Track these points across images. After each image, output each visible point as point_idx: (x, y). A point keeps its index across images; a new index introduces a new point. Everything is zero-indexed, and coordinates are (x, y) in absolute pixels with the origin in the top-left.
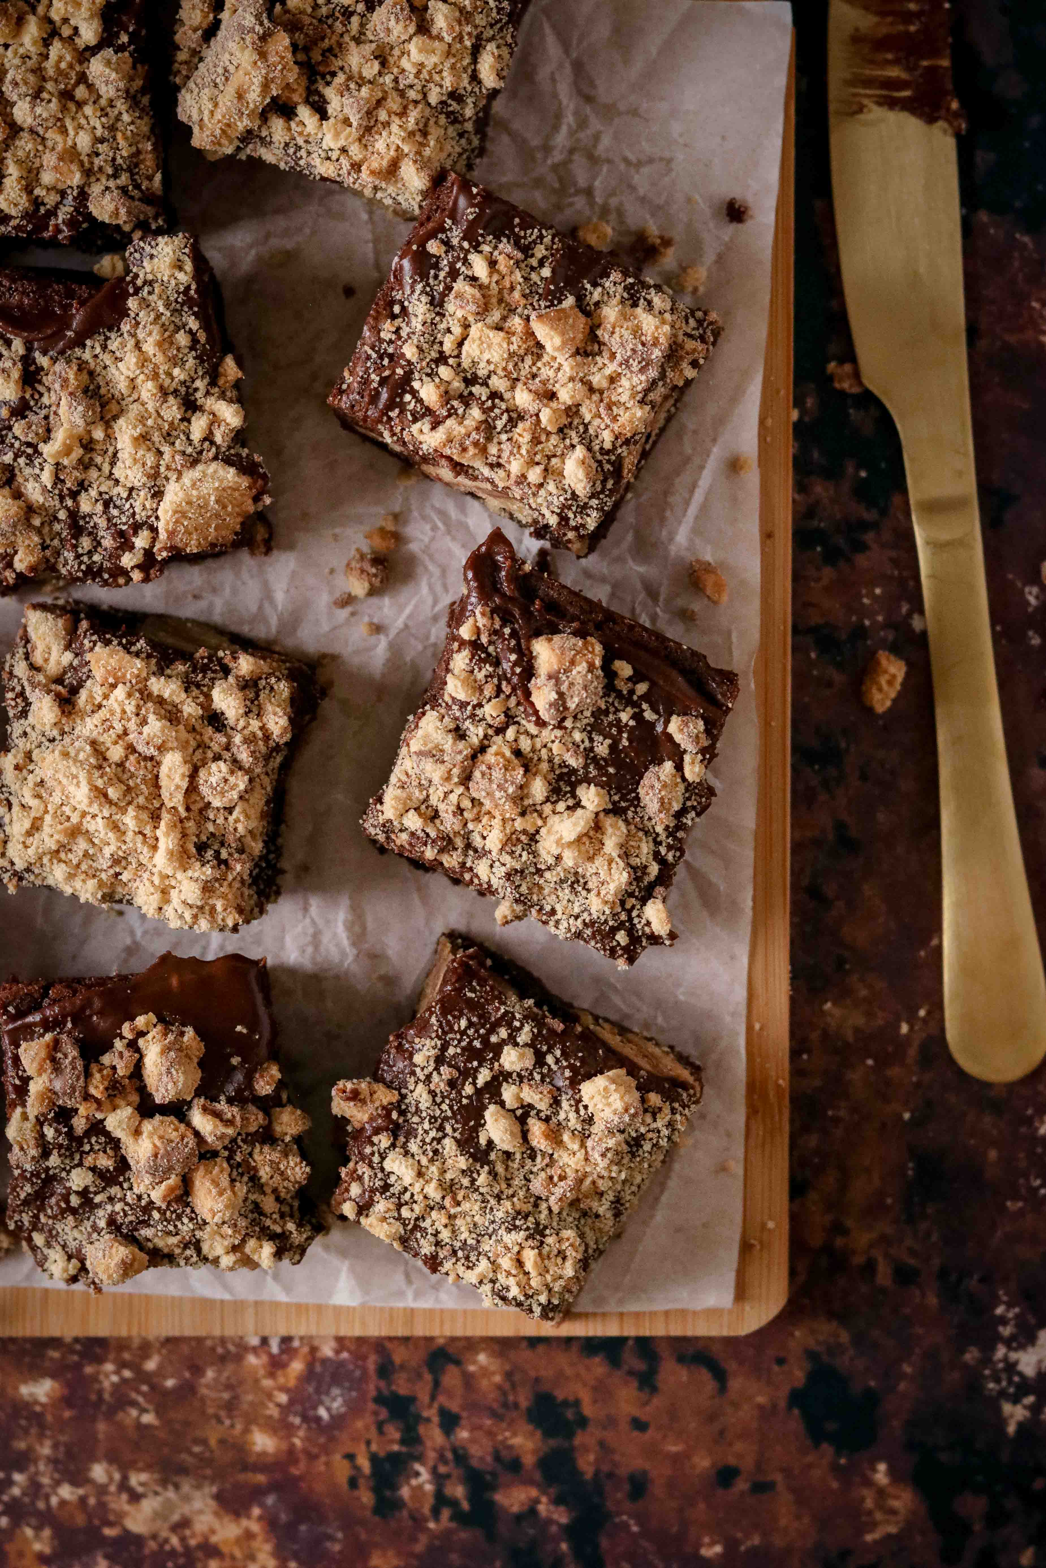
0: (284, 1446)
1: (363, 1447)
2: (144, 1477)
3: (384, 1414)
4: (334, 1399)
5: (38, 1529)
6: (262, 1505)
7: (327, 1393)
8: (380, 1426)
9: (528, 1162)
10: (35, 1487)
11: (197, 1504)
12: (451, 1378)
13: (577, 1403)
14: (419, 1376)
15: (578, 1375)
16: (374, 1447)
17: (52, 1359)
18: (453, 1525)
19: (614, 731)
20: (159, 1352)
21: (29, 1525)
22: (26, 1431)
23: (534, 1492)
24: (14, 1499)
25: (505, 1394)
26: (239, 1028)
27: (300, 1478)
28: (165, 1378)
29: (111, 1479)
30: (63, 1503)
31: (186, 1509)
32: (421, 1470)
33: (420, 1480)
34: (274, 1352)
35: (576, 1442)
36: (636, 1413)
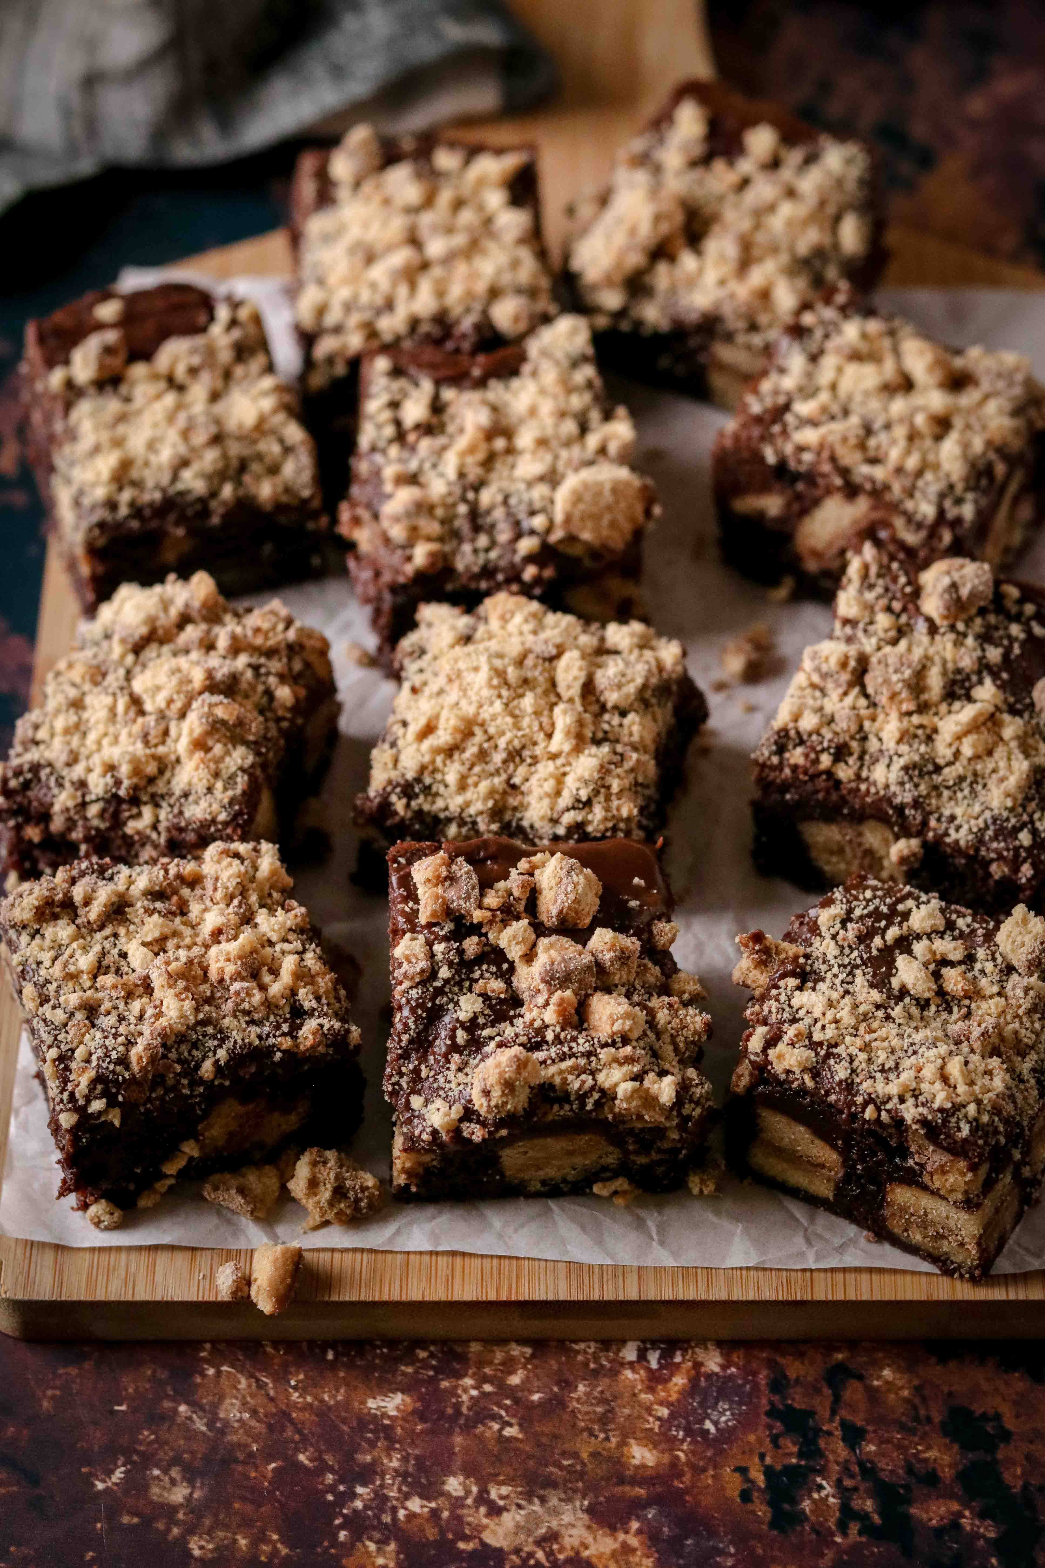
0: (666, 1459)
1: (757, 1460)
2: (505, 1490)
3: (778, 1427)
4: (722, 1413)
5: (382, 1543)
6: (642, 1520)
7: (714, 1407)
8: (775, 1440)
9: (945, 1015)
10: (380, 1500)
11: (567, 1518)
12: (853, 1392)
13: (998, 1417)
14: (818, 1391)
15: (996, 1389)
16: (768, 1460)
17: (404, 1374)
18: (864, 1539)
19: (1005, 642)
20: (524, 1367)
21: (370, 1539)
22: (372, 1444)
23: (955, 1507)
24: (355, 1511)
25: (915, 1408)
26: (636, 880)
27: (686, 1491)
28: (531, 1392)
29: (468, 1492)
30: (411, 1516)
31: (554, 1524)
32: (824, 1483)
33: (823, 1493)
34: (654, 1365)
35: (1000, 1456)
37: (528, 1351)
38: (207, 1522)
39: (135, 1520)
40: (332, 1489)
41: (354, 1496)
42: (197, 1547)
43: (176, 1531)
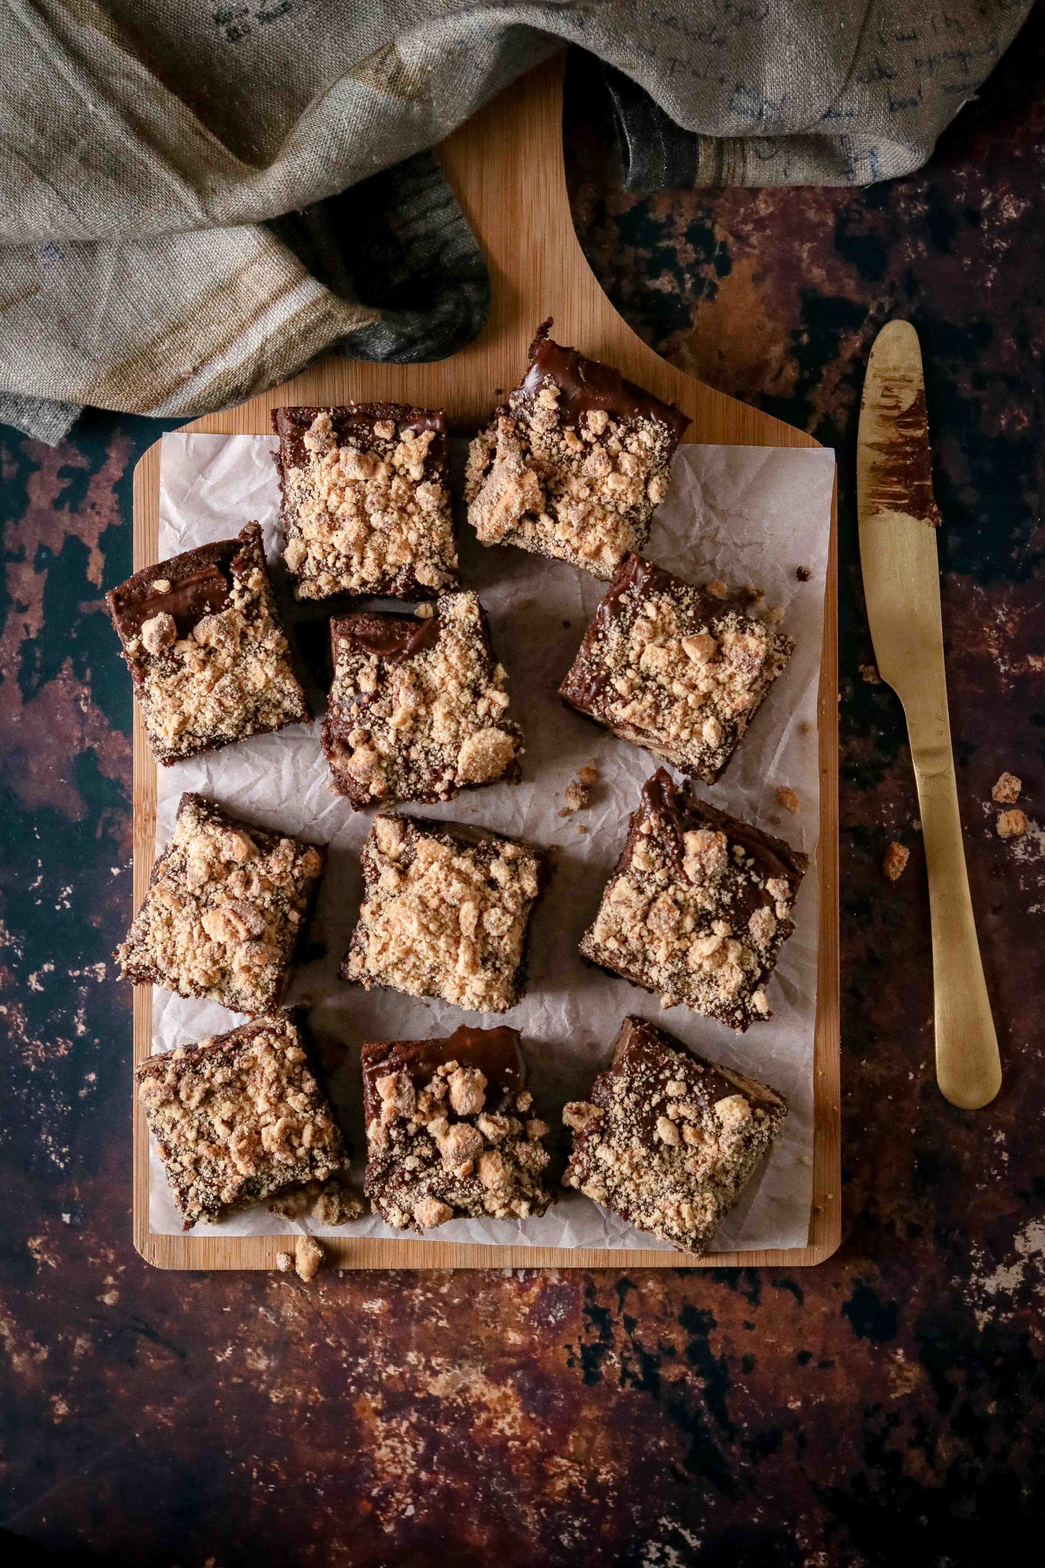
0: (528, 1340)
1: (577, 1341)
2: (440, 1360)
3: (589, 1319)
4: (558, 1311)
5: (374, 1393)
6: (514, 1378)
7: (554, 1307)
8: (587, 1327)
9: (683, 1152)
10: (372, 1366)
11: (473, 1378)
12: (631, 1297)
13: (710, 1312)
14: (611, 1295)
15: (710, 1295)
16: (583, 1341)
17: (383, 1287)
18: (633, 1389)
19: (734, 888)
20: (449, 1282)
21: (368, 1391)
22: (367, 1333)
23: (683, 1369)
24: (359, 1374)
25: (665, 1307)
26: (507, 1070)
27: (538, 1360)
28: (453, 1298)
29: (420, 1362)
30: (390, 1377)
31: (467, 1381)
32: (613, 1355)
33: (613, 1361)
34: (522, 1280)
35: (710, 1337)
36: (747, 1318)
38: (279, 1381)
39: (240, 1381)
40: (345, 1360)
41: (357, 1364)
42: (275, 1396)
43: (262, 1387)
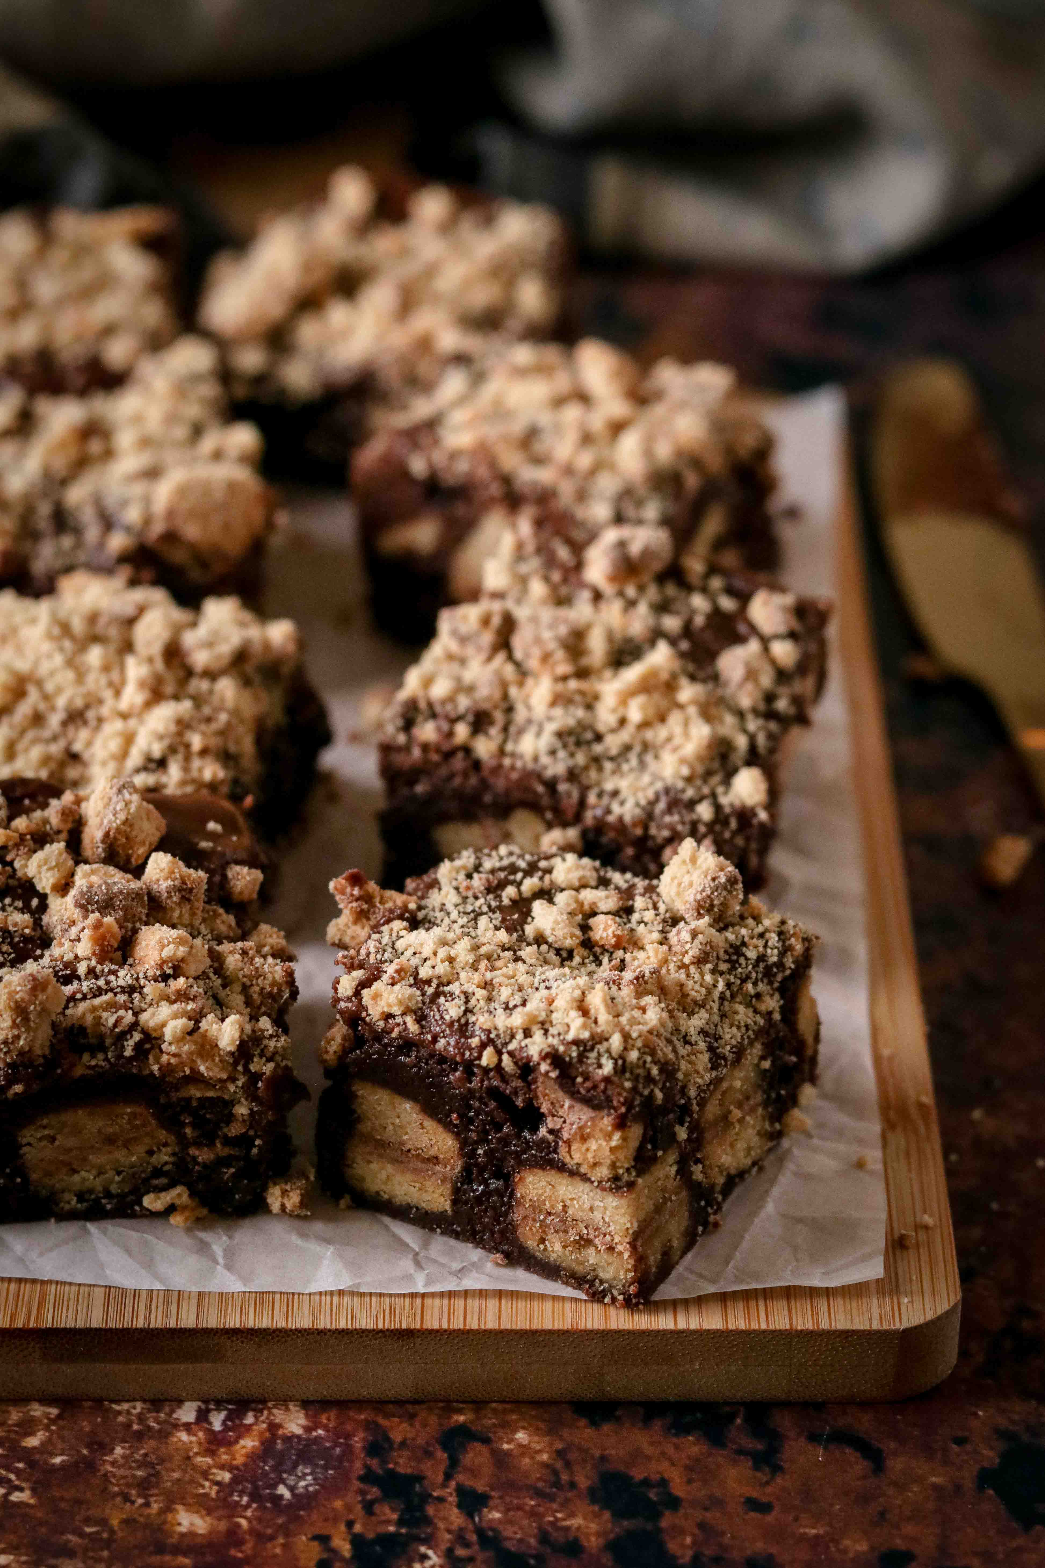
0: (222, 1526)
1: (343, 1527)
3: (374, 1492)
4: (301, 1478)
7: (292, 1470)
8: (369, 1507)
9: (591, 966)
12: (474, 1455)
13: (663, 1483)
14: (429, 1454)
15: (663, 1453)
16: (358, 1528)
19: (685, 613)
20: (47, 1428)
25: (555, 1473)
26: (211, 825)
27: (245, 1561)
28: (53, 1455)
32: (430, 1553)
33: (428, 1564)
34: (217, 1426)
35: (664, 1523)
36: (754, 1495)
37: (54, 1411)
